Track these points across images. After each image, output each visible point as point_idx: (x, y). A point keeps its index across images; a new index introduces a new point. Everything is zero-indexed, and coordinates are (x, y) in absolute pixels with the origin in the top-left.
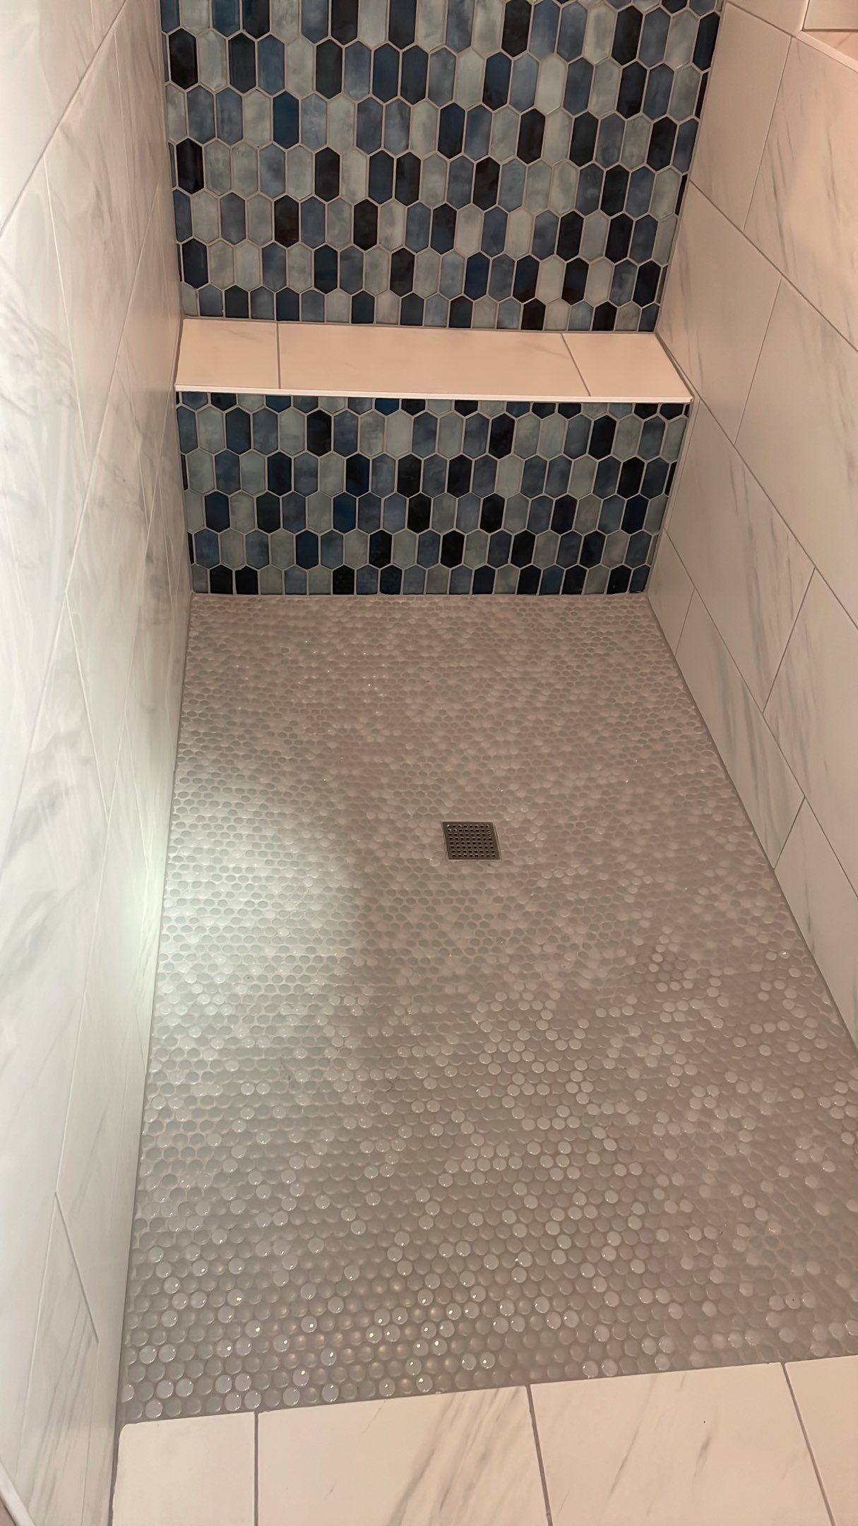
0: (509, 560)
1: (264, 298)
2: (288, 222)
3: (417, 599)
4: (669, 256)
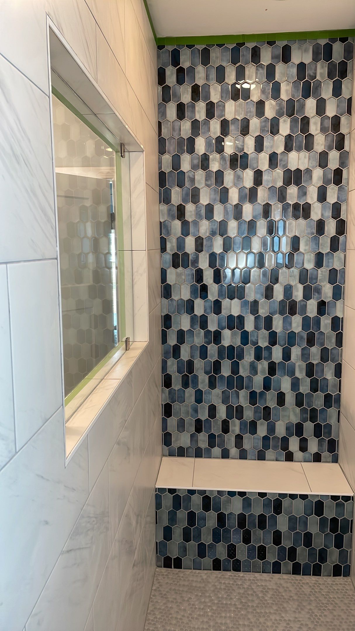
0: (287, 558)
1: (190, 450)
2: (199, 426)
3: (248, 574)
4: (338, 437)
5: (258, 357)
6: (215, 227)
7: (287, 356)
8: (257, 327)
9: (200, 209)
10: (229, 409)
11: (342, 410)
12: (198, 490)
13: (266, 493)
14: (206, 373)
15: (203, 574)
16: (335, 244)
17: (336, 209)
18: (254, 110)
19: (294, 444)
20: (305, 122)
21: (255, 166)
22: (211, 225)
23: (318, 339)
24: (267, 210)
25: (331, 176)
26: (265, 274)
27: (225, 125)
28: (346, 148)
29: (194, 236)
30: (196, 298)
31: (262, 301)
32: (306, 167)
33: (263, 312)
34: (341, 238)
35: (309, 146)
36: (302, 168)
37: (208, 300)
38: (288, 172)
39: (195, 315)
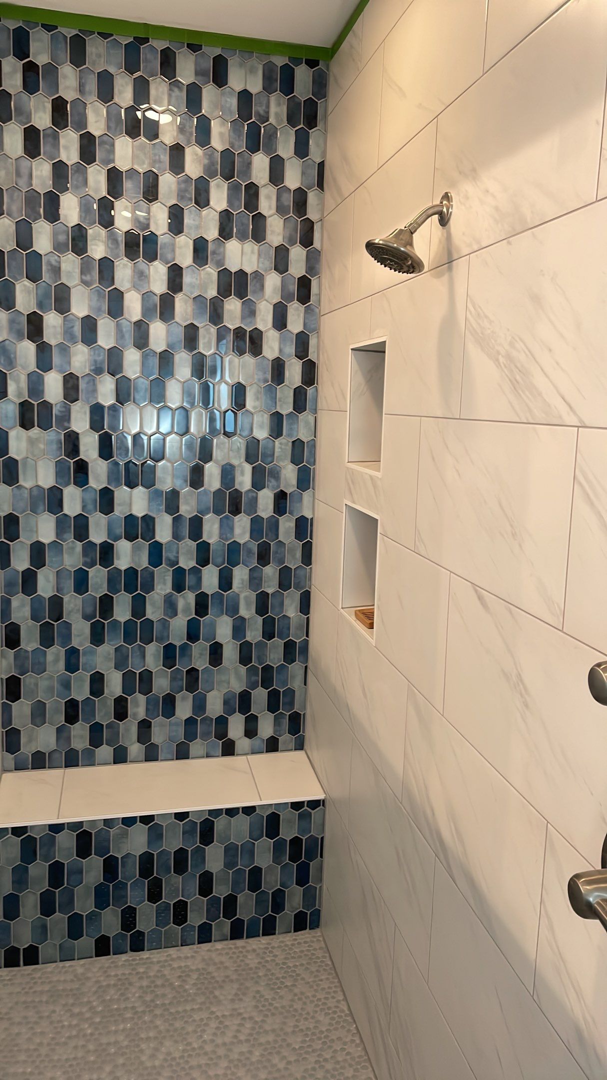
0: (221, 915)
1: (56, 755)
2: (72, 711)
3: (158, 953)
4: (305, 708)
5: (179, 586)
6: (101, 358)
7: (226, 582)
8: (176, 536)
9: (72, 325)
10: (128, 678)
11: (310, 664)
12: (68, 823)
13: (188, 813)
14: (86, 617)
15: (78, 966)
16: (300, 401)
17: (302, 343)
18: (166, 158)
19: (236, 727)
20: (252, 192)
21: (169, 256)
22: (92, 353)
23: (276, 553)
24: (191, 336)
25: (294, 288)
26: (190, 446)
27: (115, 178)
28: (317, 244)
29: (60, 371)
30: (67, 484)
31: (186, 490)
32: (255, 269)
33: (187, 509)
34: (310, 391)
35: (258, 234)
36: (249, 270)
37: (90, 489)
38: (224, 274)
39: (66, 515)
